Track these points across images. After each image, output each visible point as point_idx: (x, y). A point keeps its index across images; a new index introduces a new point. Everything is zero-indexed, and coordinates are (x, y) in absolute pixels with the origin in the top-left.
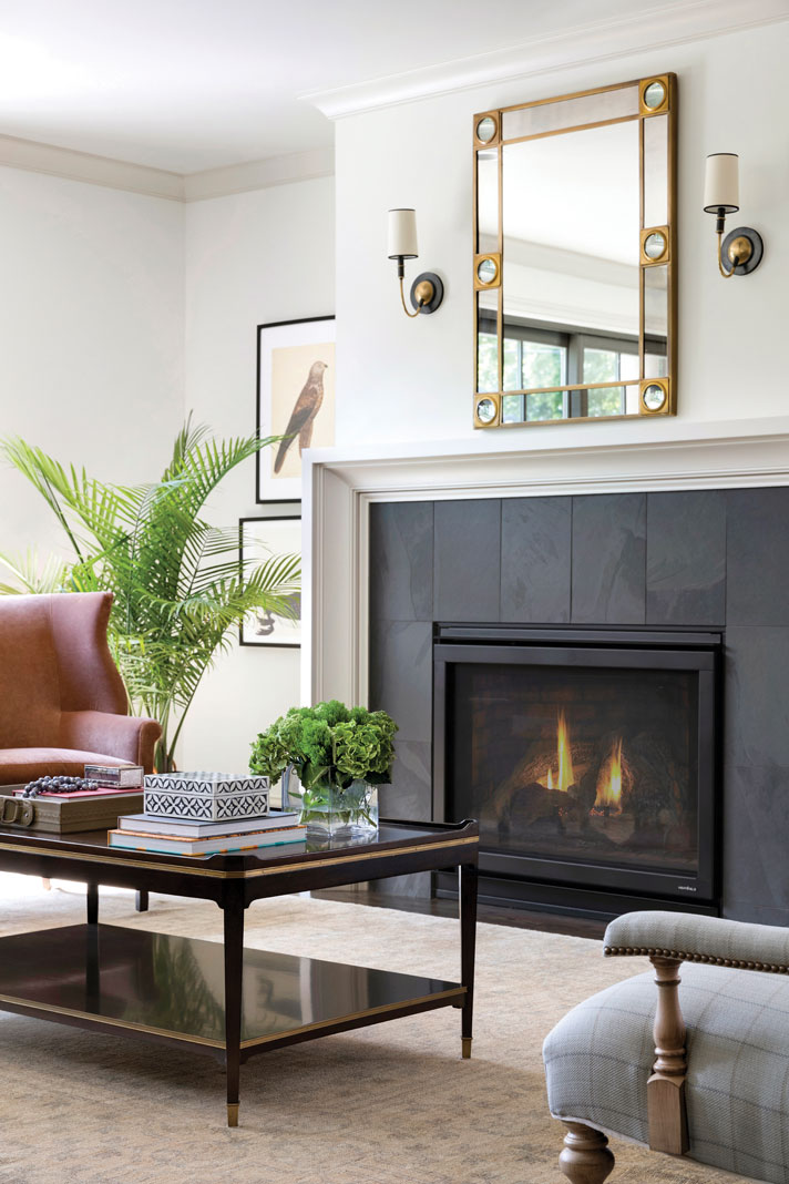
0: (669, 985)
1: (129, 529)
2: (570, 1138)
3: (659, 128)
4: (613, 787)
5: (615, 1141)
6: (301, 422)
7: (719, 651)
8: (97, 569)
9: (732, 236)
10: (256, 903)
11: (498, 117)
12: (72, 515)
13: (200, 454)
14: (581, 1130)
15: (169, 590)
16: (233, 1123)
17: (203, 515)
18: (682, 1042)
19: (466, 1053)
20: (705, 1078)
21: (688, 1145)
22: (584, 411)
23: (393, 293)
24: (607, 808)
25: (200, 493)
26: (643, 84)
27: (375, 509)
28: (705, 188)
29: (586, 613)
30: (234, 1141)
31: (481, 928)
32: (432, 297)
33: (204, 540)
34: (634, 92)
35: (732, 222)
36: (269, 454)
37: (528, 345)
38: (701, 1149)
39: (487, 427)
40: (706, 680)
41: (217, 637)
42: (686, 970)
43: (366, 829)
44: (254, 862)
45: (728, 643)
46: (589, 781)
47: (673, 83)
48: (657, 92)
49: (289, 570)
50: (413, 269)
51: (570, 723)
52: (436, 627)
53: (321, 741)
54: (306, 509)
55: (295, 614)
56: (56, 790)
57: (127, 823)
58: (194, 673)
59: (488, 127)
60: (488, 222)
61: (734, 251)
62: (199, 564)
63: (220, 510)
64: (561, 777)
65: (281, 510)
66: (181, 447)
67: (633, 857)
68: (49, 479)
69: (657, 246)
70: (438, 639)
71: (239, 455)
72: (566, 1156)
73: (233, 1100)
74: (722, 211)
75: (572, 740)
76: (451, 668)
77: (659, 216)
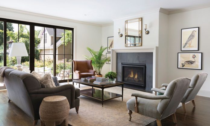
0: (136, 99)
1: (97, 55)
2: (129, 111)
3: (140, 22)
4: (136, 77)
5: (132, 111)
6: (111, 45)
7: (145, 66)
8: (94, 58)
9: (147, 31)
10: (105, 89)
11: (127, 21)
12: (92, 54)
13: (103, 48)
14: (129, 110)
15: (100, 59)
16: (103, 107)
17: (103, 54)
18: (138, 103)
19: (122, 101)
20: (139, 107)
21: (138, 112)
22: (136, 45)
23: (118, 36)
24: (136, 79)
25: (103, 52)
26: (139, 19)
27: (117, 53)
28: (144, 27)
29: (134, 62)
30: (103, 108)
31: (124, 88)
32: (122, 36)
33: (103, 56)
34: (138, 19)
35: (146, 30)
36: (108, 48)
37: (131, 38)
38: (139, 112)
39: (126, 47)
40: (144, 68)
41: (104, 63)
42: (138, 98)
43: (114, 82)
44: (104, 86)
45: (146, 65)
46: (134, 76)
47: (142, 19)
48: (140, 19)
49: (110, 58)
50: (120, 34)
51: (133, 71)
52: (122, 63)
53: (111, 75)
54: (111, 52)
55: (110, 61)
56: (89, 78)
57: (95, 81)
58: (102, 66)
59: (126, 22)
60: (126, 28)
61: (147, 33)
62: (102, 57)
63: (104, 53)
64: (132, 76)
65: (109, 52)
66: (101, 47)
67: (138, 83)
68: (90, 50)
69: (140, 32)
70: (122, 64)
71: (106, 48)
72: (128, 112)
73: (103, 105)
74: (146, 29)
75: (133, 73)
76: (123, 66)
77: (140, 29)
